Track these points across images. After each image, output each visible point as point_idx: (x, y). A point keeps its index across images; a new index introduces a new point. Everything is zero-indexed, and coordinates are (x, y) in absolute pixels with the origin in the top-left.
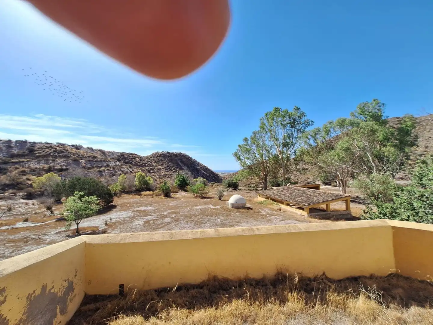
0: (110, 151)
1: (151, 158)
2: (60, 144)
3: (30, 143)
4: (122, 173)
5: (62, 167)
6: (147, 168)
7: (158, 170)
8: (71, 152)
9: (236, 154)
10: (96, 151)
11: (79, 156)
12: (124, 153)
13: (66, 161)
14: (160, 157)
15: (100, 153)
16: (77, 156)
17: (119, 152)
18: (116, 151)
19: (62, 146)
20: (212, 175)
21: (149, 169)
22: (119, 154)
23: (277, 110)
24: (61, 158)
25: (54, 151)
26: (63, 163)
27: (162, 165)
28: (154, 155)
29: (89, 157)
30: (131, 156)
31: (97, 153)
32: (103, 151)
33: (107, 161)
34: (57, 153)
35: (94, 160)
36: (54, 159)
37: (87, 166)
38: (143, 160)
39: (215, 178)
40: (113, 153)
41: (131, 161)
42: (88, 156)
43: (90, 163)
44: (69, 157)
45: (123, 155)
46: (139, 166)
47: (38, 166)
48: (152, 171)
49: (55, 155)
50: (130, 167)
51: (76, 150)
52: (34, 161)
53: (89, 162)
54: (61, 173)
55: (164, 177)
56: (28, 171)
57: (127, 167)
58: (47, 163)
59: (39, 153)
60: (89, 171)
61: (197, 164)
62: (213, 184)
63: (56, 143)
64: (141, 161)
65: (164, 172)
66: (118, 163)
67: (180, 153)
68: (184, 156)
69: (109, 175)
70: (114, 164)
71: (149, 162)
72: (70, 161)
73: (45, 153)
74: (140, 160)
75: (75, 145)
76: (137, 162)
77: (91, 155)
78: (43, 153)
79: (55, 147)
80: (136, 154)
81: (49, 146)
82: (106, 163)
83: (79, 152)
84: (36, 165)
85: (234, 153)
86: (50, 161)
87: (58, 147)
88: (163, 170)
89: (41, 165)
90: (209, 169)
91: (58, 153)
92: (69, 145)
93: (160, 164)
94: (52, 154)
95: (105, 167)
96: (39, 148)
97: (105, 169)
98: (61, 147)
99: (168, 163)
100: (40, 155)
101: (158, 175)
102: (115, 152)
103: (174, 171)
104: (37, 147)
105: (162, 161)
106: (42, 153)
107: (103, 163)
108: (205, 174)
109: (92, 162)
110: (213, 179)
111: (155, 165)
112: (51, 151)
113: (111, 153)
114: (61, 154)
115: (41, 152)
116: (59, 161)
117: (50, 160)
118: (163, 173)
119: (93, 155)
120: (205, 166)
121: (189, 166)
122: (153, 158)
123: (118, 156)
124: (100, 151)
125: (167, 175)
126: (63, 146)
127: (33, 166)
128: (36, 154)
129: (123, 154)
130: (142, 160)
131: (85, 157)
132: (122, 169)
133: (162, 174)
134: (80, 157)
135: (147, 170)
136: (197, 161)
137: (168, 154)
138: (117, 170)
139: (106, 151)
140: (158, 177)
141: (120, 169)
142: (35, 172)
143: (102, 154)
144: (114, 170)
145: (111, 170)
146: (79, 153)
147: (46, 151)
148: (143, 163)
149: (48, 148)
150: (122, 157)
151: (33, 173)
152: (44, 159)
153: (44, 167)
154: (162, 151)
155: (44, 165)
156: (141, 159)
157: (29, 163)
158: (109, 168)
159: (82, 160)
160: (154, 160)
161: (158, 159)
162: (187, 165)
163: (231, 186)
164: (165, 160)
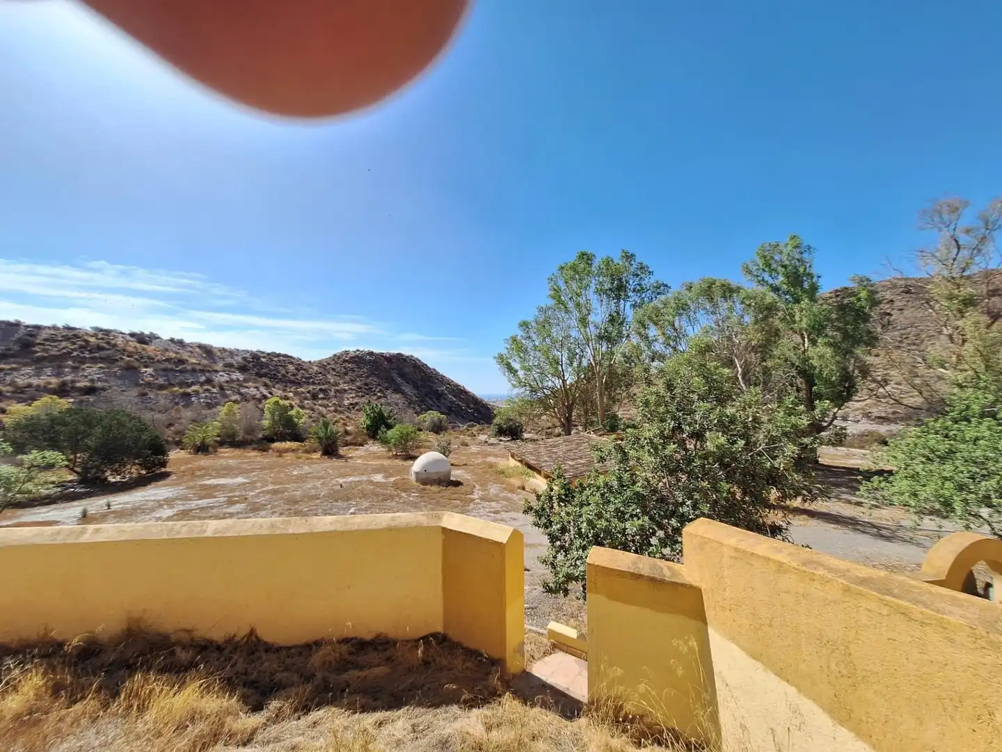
0: (227, 346)
1: (329, 364)
2: (101, 330)
3: (27, 327)
4: (239, 399)
5: (93, 383)
6: (311, 388)
7: (338, 394)
8: (124, 350)
9: (501, 359)
10: (191, 347)
11: (142, 358)
12: (260, 354)
13: (107, 370)
14: (349, 363)
15: (201, 352)
16: (136, 359)
17: (249, 349)
18: (241, 348)
19: (103, 334)
20: (472, 406)
21: (314, 389)
22: (248, 355)
23: (586, 258)
24: (96, 363)
25: (81, 347)
26: (99, 374)
27: (352, 381)
28: (336, 358)
29: (168, 360)
30: (276, 359)
31: (192, 352)
32: (209, 348)
33: (209, 371)
34: (88, 350)
35: (177, 369)
36: (76, 364)
37: (156, 382)
38: (304, 370)
39: (479, 412)
40: (232, 353)
41: (274, 372)
42: (164, 358)
43: (167, 376)
44: (117, 360)
45: (256, 357)
46: (292, 382)
47: (35, 381)
48: (321, 396)
49: (82, 355)
50: (266, 385)
51: (138, 345)
52: (28, 370)
53: (162, 373)
54: (89, 398)
55: (349, 408)
56: (8, 392)
57: (258, 385)
58: (58, 375)
59: (44, 350)
60: (159, 392)
61: (438, 379)
62: (473, 426)
63: (91, 328)
64: (299, 371)
65: (352, 398)
66: (237, 375)
68: (408, 360)
69: (208, 403)
70: (226, 378)
71: (321, 373)
72: (116, 369)
73: (58, 351)
74: (296, 369)
75: (139, 332)
76: (289, 375)
77: (174, 355)
78: (54, 352)
79: (86, 337)
80: (290, 354)
81: (71, 334)
82: (206, 377)
83: (144, 349)
84: (30, 377)
85: (497, 355)
86: (67, 370)
87: (92, 336)
88: (351, 393)
89: (42, 378)
91: (91, 352)
92: (124, 334)
93: (347, 378)
94: (75, 354)
95: (202, 384)
96: (46, 340)
97: (201, 391)
98: (100, 336)
99: (367, 377)
100: (46, 355)
101: (334, 404)
102: (238, 350)
103: (379, 394)
104: (42, 338)
105: (354, 371)
106: (51, 350)
107: (199, 375)
108: (457, 403)
109: (170, 375)
110: (473, 415)
111: (332, 381)
112: (73, 347)
113: (227, 353)
114: (97, 355)
115: (48, 349)
116: (89, 370)
117: (66, 368)
118: (348, 399)
119: (178, 356)
120: (457, 386)
121: (420, 383)
122: (333, 366)
123: (244, 359)
124: (200, 346)
125: (357, 404)
126: (107, 335)
127: (21, 381)
128: (38, 352)
129: (256, 354)
130: (302, 369)
131: (156, 359)
132: (243, 390)
133: (346, 402)
134: (143, 361)
135: (309, 392)
136: (441, 373)
137: (368, 357)
138: (228, 392)
139: (216, 348)
140: (333, 408)
141: (238, 390)
142: (25, 394)
143: (204, 355)
144: (222, 391)
145: (215, 390)
146: (143, 353)
147: (61, 347)
148: (302, 377)
149: (67, 338)
150: (252, 362)
151: (21, 398)
152: (53, 364)
153: (50, 383)
154: (355, 350)
155: (49, 378)
156: (300, 366)
157: (15, 374)
158: (210, 388)
159: (146, 367)
160: (333, 369)
161: (345, 368)
162: (413, 382)
163: (505, 431)
164: (362, 370)
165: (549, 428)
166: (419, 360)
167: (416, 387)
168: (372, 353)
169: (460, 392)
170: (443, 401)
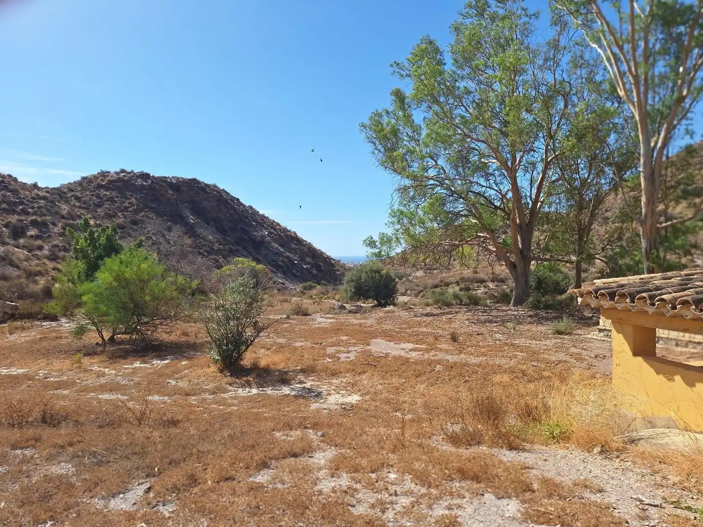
14: (107, 190)
20: (309, 259)
21: (21, 221)
27: (109, 217)
28: (86, 182)
39: (318, 268)
62: (311, 288)
67: (194, 181)
68: (208, 190)
90: (299, 241)
99: (136, 212)
105: (114, 202)
108: (285, 255)
110: (311, 273)
120: (285, 230)
121: (227, 225)
122: (77, 194)
137: (140, 182)
154: (118, 170)
160: (78, 198)
161: (98, 196)
162: (215, 222)
163: (368, 291)
164: (128, 201)
165: (436, 287)
166: (226, 192)
167: (221, 230)
168: (148, 175)
169: (290, 240)
170: (264, 252)
